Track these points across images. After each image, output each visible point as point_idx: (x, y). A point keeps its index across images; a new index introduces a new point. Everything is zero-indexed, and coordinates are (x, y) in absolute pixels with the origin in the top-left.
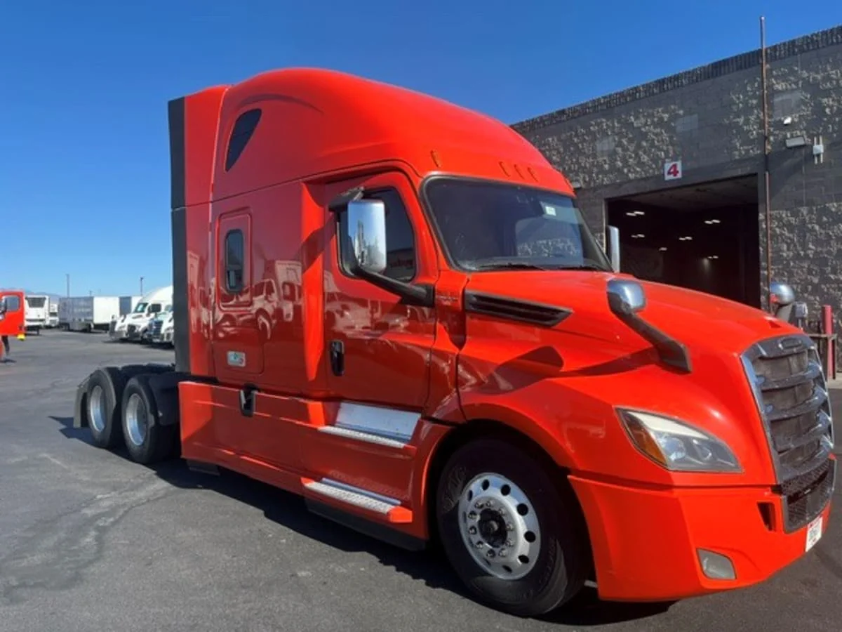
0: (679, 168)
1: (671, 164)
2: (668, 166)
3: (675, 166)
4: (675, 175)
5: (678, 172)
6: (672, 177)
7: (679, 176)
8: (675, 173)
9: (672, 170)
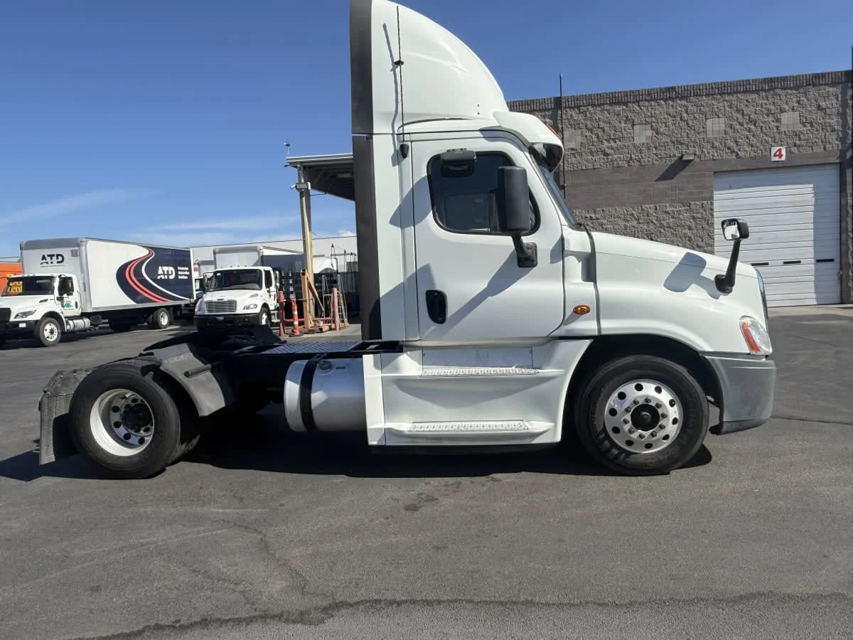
0: (784, 152)
1: (777, 148)
2: (774, 150)
3: (780, 150)
4: (780, 158)
5: (782, 155)
6: (777, 159)
7: (783, 158)
8: (780, 156)
9: (778, 154)
